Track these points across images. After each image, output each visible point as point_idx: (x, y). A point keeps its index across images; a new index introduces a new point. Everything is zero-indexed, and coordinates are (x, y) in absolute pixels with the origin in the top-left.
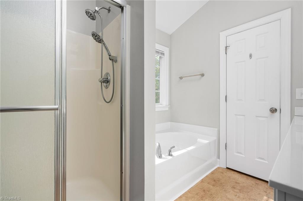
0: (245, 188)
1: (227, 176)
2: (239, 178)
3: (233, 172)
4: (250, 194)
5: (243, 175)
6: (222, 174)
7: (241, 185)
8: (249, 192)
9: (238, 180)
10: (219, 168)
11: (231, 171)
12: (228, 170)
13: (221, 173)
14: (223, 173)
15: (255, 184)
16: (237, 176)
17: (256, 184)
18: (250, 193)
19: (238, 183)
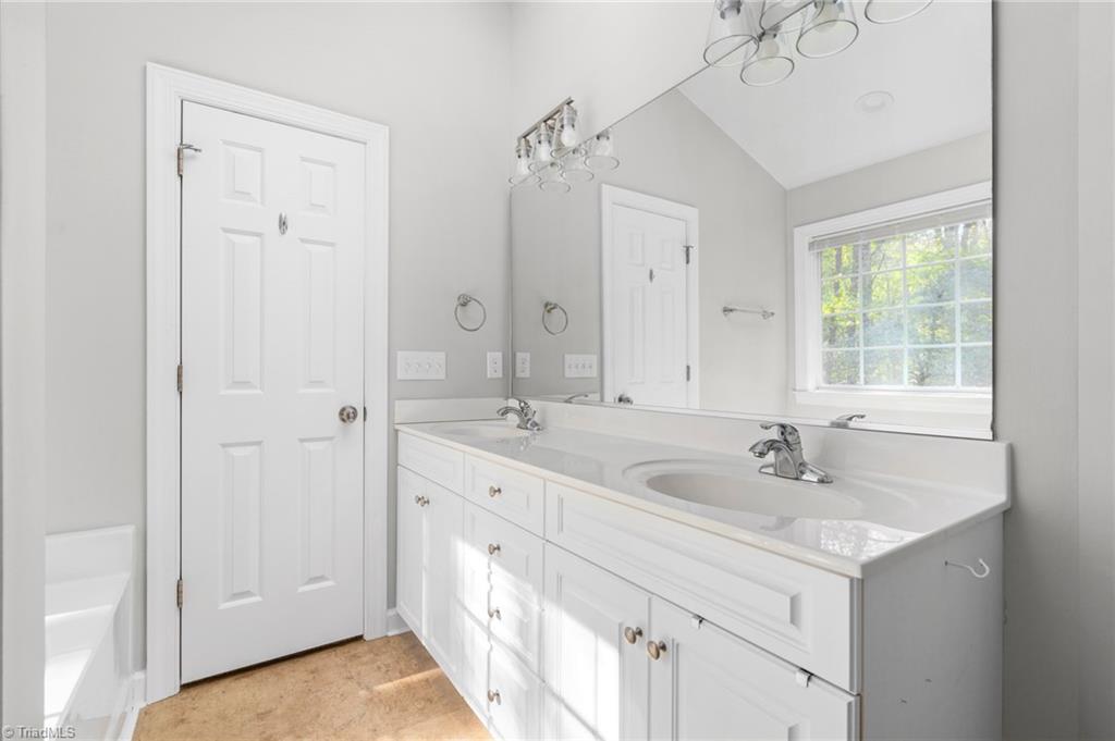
0: (298, 712)
1: (206, 719)
2: (254, 695)
3: (216, 688)
4: (324, 718)
5: (259, 675)
6: (182, 728)
7: (279, 712)
8: (318, 716)
9: (258, 704)
10: (146, 713)
11: (206, 687)
12: (193, 692)
13: (176, 726)
14: (182, 721)
15: (311, 676)
16: (240, 690)
17: (312, 672)
18: (322, 715)
19: (266, 713)
